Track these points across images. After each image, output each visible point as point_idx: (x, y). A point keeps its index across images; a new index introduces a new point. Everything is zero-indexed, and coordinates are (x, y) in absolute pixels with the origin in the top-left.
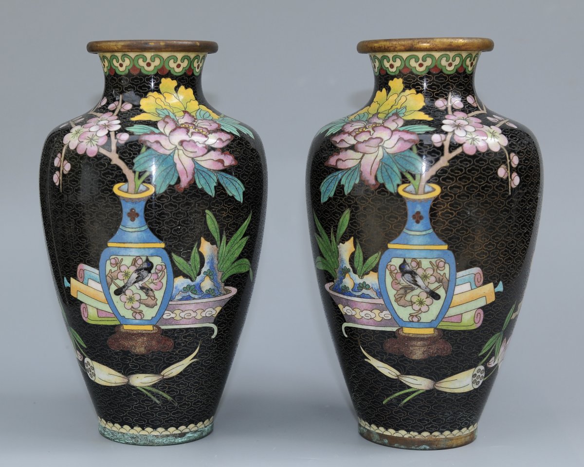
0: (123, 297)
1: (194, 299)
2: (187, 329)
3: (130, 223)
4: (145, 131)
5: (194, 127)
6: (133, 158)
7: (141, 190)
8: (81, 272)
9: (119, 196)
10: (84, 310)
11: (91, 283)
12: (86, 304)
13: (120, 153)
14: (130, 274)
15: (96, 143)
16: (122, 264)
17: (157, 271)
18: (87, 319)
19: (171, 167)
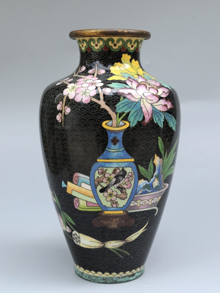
0: (106, 194)
1: (149, 193)
2: (143, 212)
3: (113, 146)
4: (121, 87)
5: (148, 85)
6: (116, 104)
7: (121, 125)
8: (76, 178)
9: (106, 129)
10: (77, 202)
11: (83, 185)
12: (78, 198)
13: (106, 101)
14: (111, 179)
15: (89, 94)
16: (106, 173)
17: (128, 176)
18: (78, 207)
19: (139, 110)
